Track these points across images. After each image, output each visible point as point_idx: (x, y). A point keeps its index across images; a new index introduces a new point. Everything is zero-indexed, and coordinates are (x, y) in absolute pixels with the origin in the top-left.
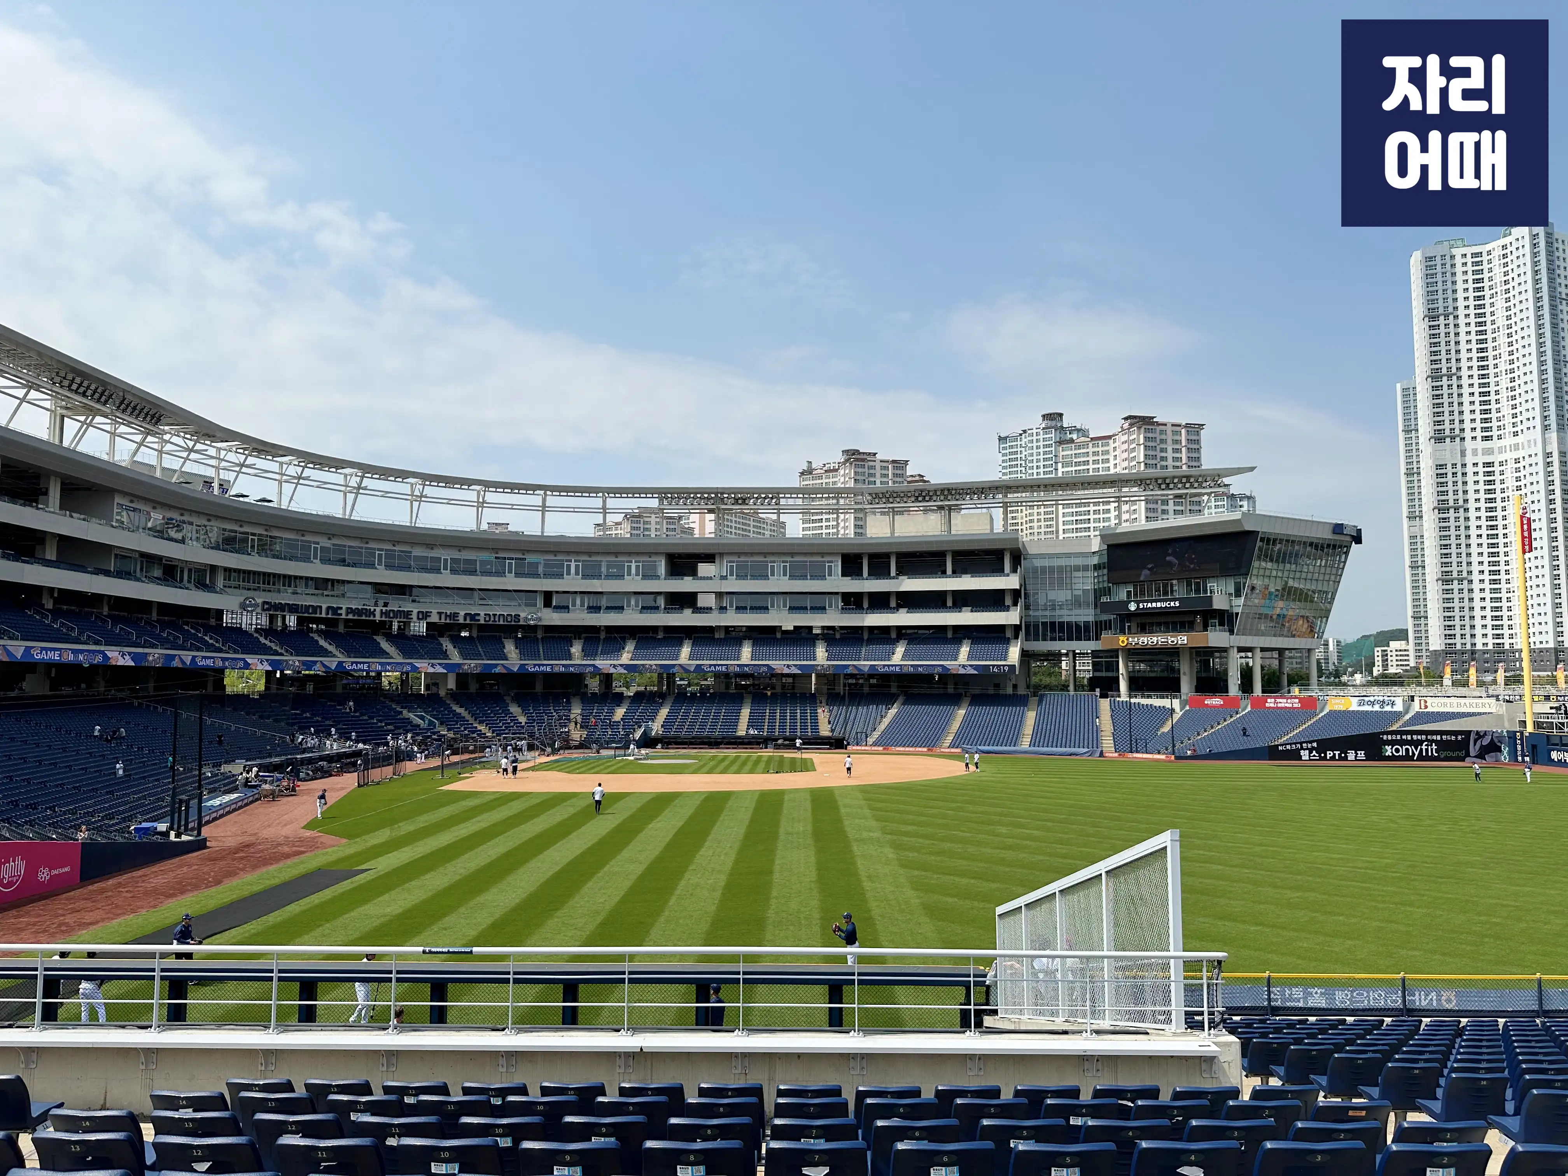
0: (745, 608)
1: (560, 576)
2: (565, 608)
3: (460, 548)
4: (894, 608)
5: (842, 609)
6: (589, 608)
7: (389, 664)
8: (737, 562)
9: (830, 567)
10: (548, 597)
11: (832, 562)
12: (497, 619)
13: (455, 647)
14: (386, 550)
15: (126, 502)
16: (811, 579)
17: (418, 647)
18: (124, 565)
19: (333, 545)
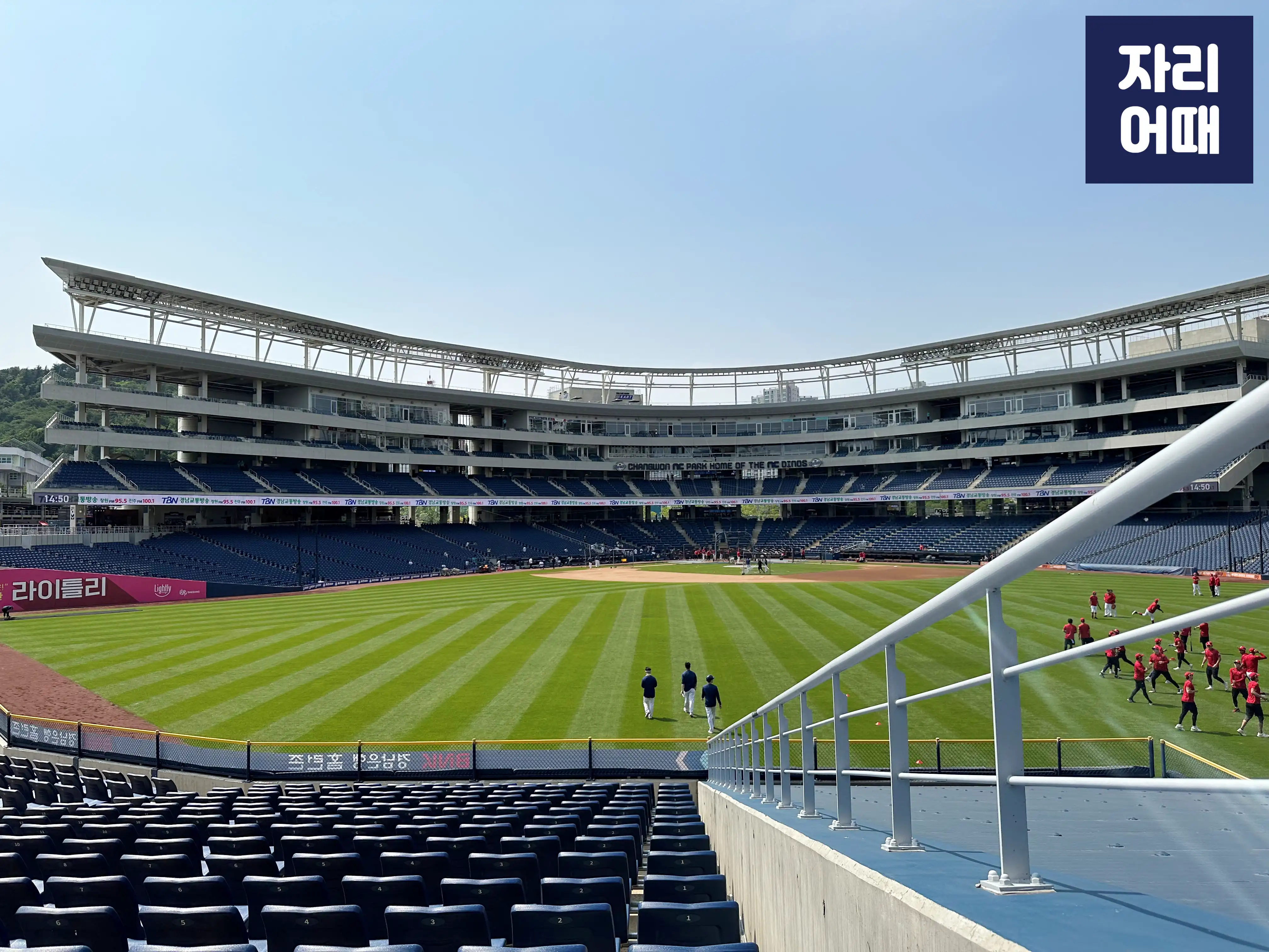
2: (844, 453)
3: (768, 416)
4: (1125, 431)
5: (1074, 436)
6: (863, 451)
8: (977, 402)
9: (1061, 397)
10: (833, 446)
11: (1063, 392)
12: (791, 465)
13: (763, 486)
14: (718, 423)
15: (535, 415)
16: (1042, 411)
17: (737, 487)
18: (538, 451)
19: (682, 424)
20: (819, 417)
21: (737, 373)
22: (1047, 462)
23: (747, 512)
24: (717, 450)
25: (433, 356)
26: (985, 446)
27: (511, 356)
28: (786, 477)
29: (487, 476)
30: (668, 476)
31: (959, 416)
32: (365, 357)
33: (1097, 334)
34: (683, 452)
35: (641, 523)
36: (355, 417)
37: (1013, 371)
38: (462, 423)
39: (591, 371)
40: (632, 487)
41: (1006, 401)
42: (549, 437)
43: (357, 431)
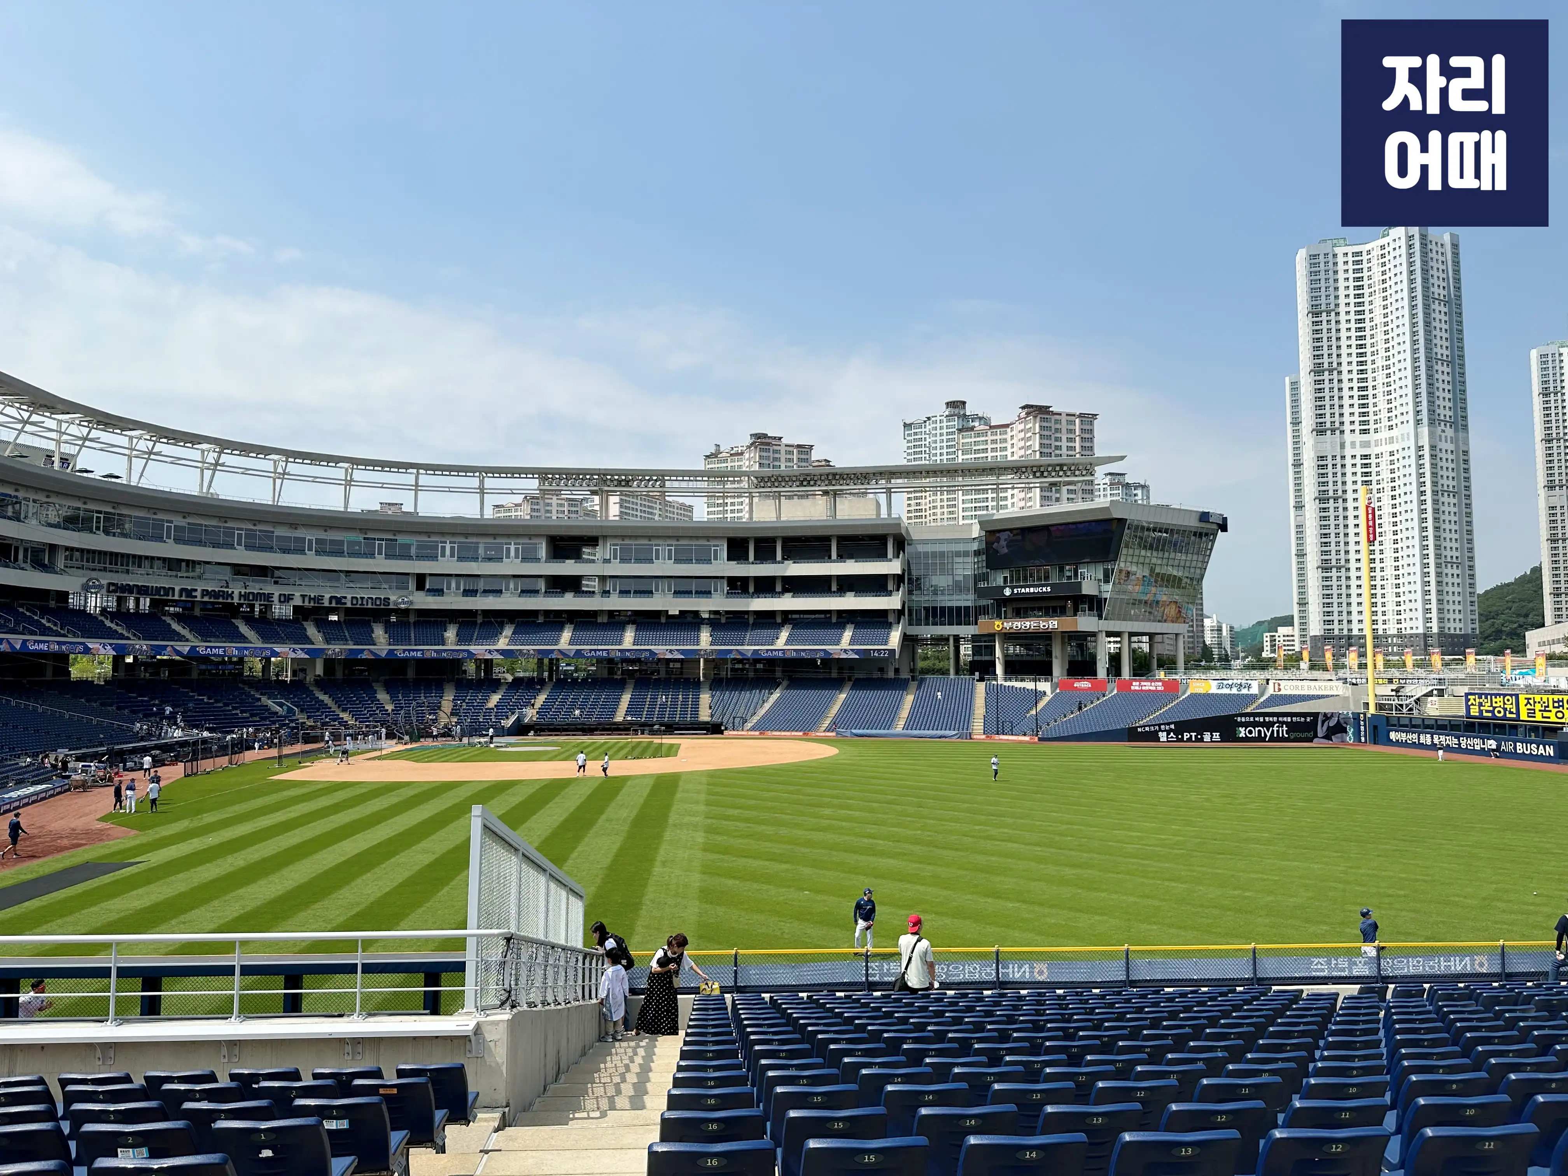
0: (628, 592)
1: (434, 558)
2: (439, 592)
3: (326, 528)
4: (779, 593)
5: (728, 593)
6: (464, 590)
7: (246, 648)
8: (621, 545)
9: (716, 551)
10: (421, 580)
11: (718, 546)
12: (365, 603)
13: (319, 632)
14: (246, 530)
16: (696, 563)
17: (280, 631)
20: (403, 539)
41: (656, 548)
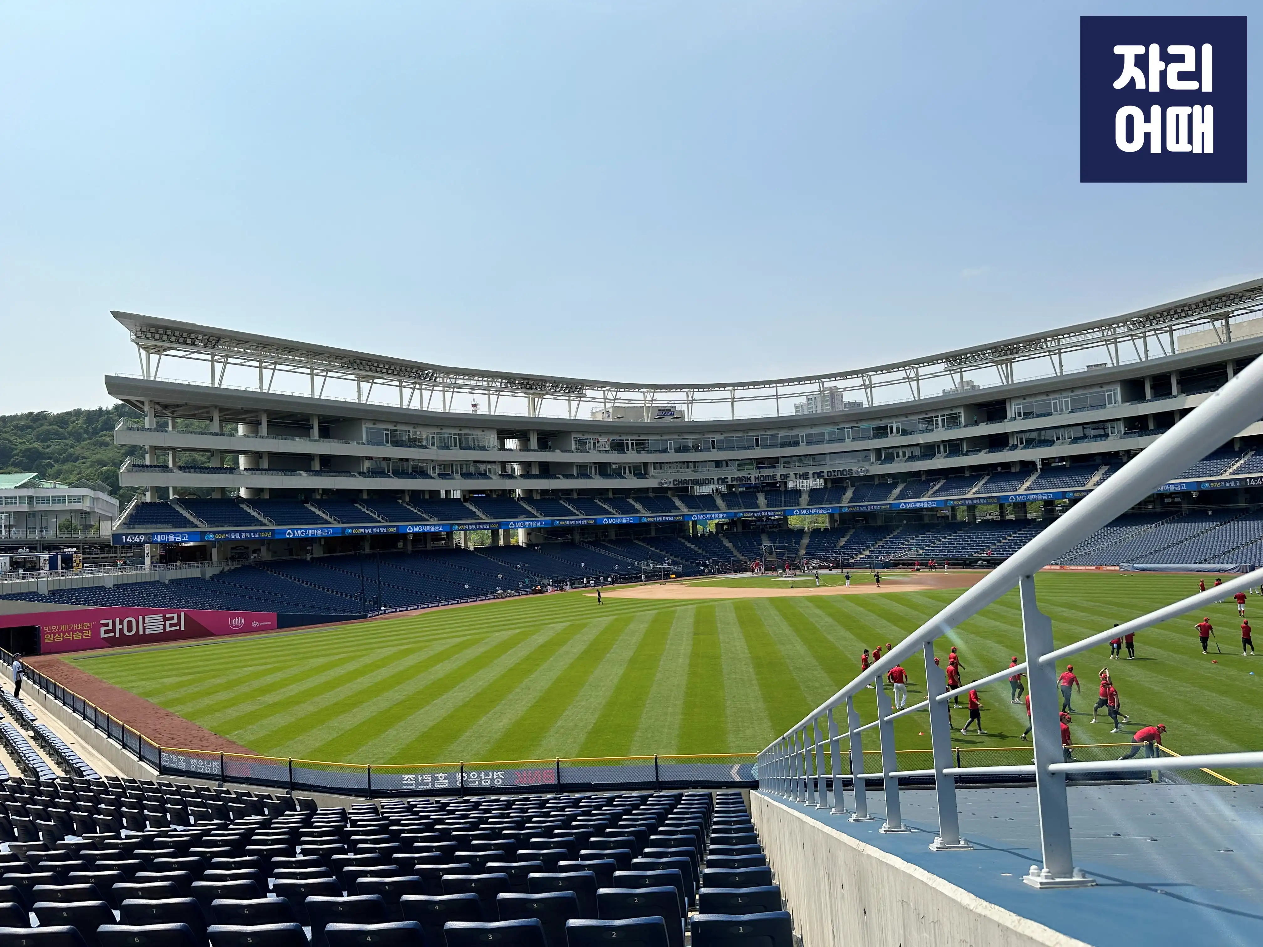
1: (886, 436)
2: (890, 460)
3: (812, 426)
5: (1125, 434)
6: (910, 457)
8: (1024, 403)
9: (1109, 396)
10: (878, 453)
11: (1111, 391)
12: (836, 474)
13: (809, 497)
14: (761, 435)
15: (579, 436)
16: (1091, 410)
17: (783, 499)
18: (583, 471)
19: (725, 437)
20: (863, 425)
21: (778, 385)
22: (1098, 460)
23: (794, 521)
24: (760, 463)
25: (479, 383)
26: (1034, 447)
27: (554, 379)
28: (832, 487)
29: (535, 498)
30: (713, 490)
31: (1006, 418)
32: (414, 389)
33: (1143, 330)
34: (727, 466)
35: (688, 538)
36: (407, 446)
37: (1058, 371)
38: (508, 448)
39: (632, 390)
40: (678, 503)
41: (1052, 402)
42: (593, 457)
43: (409, 461)
